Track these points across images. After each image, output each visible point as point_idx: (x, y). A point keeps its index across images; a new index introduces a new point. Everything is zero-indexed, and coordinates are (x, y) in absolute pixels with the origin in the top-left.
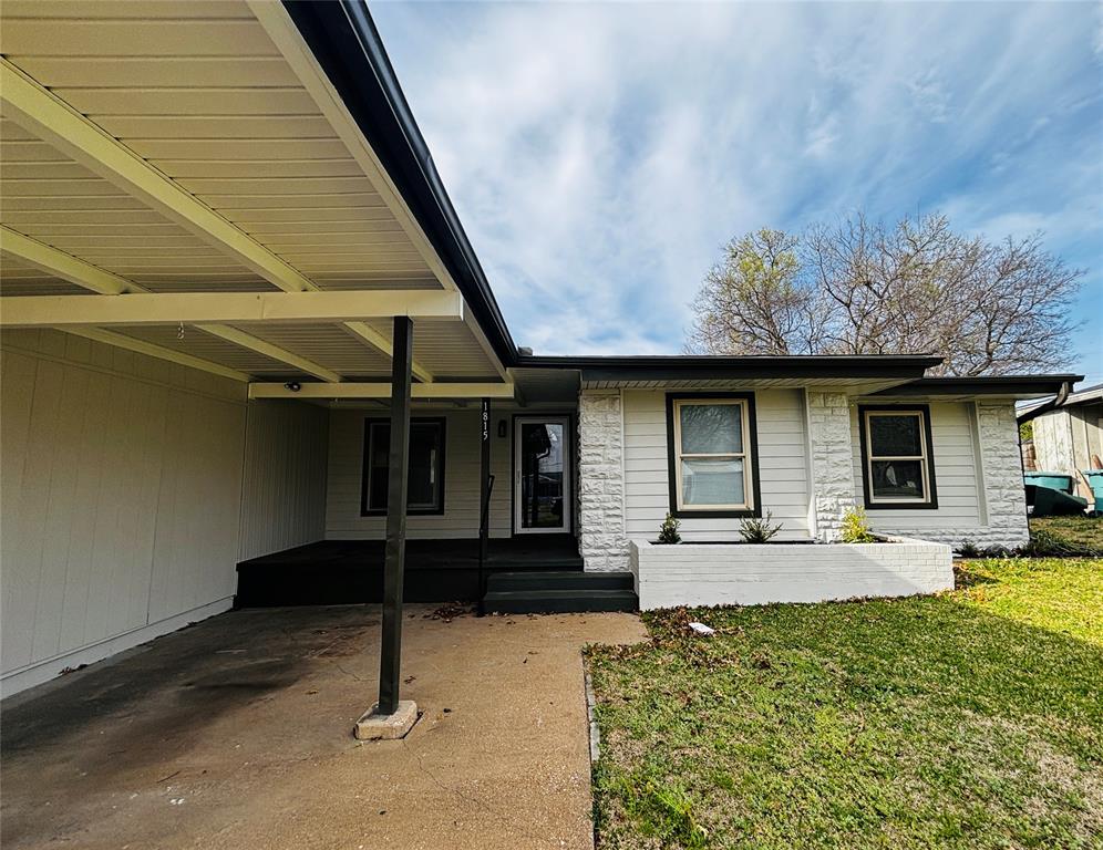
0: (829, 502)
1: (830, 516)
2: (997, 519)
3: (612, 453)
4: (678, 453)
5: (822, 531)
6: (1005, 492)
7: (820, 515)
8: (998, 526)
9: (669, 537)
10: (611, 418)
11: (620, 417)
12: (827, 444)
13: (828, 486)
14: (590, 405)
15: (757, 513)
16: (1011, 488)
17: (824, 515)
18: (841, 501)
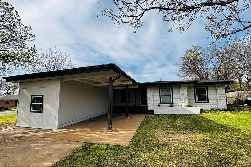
0: (183, 101)
1: (184, 103)
2: (220, 105)
3: (151, 95)
4: (161, 95)
5: (182, 106)
6: (222, 100)
7: (182, 103)
8: (220, 106)
9: (159, 106)
10: (151, 90)
11: (152, 90)
12: (183, 93)
13: (183, 99)
14: (148, 89)
15: (173, 103)
16: (223, 100)
17: (183, 103)
18: (185, 101)
